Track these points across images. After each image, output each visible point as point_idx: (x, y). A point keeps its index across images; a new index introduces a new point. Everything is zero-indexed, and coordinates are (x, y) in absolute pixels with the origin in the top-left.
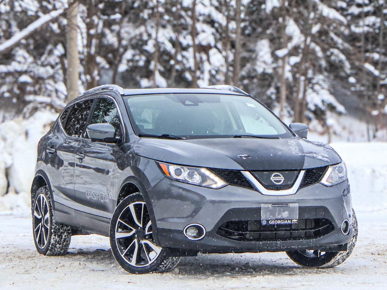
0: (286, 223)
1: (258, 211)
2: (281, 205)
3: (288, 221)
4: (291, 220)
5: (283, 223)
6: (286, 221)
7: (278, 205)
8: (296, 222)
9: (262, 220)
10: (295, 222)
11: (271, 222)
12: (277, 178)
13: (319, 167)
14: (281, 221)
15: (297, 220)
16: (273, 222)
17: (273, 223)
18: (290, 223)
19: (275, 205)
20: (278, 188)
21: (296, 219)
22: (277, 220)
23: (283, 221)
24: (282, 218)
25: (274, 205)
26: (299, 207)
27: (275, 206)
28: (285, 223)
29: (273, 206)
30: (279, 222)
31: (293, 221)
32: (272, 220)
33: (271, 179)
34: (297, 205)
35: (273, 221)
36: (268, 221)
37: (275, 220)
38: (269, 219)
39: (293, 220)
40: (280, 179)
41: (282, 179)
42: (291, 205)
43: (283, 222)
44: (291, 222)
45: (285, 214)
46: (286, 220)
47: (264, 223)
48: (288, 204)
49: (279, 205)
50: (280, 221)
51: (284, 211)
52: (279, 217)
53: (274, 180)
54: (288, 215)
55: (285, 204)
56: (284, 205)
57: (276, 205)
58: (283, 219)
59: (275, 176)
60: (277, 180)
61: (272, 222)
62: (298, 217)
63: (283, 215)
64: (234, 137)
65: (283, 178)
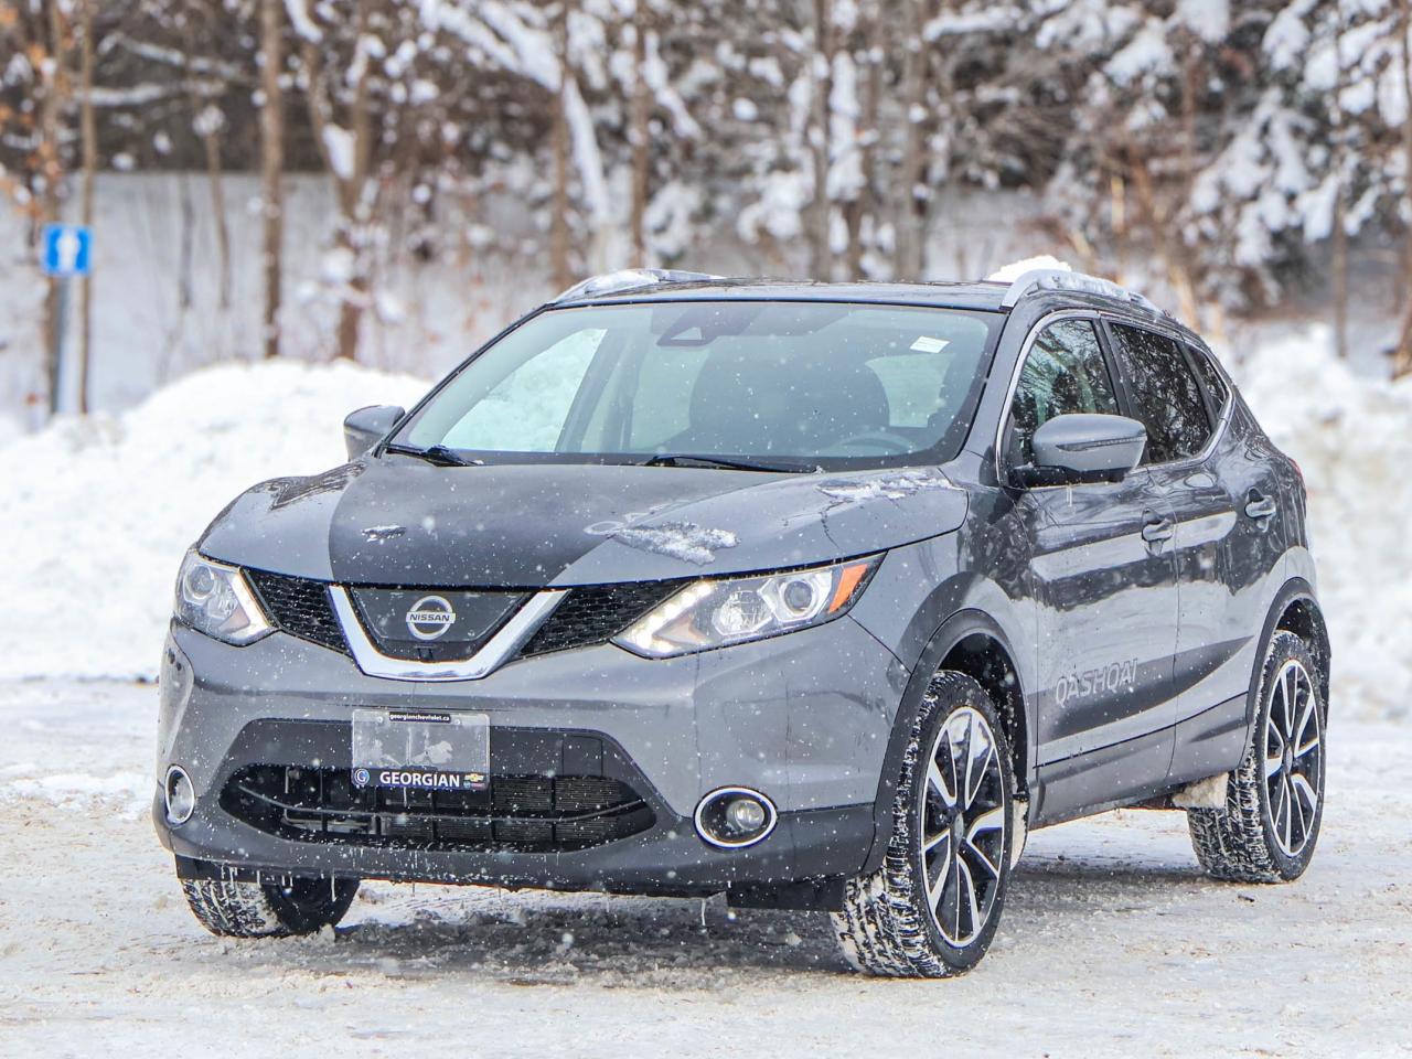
0: (443, 785)
1: (340, 732)
2: (423, 718)
3: (452, 777)
4: (462, 775)
5: (431, 784)
6: (443, 776)
7: (410, 717)
8: (479, 782)
10: (475, 785)
11: (388, 778)
12: (432, 617)
13: (635, 582)
14: (425, 776)
15: (481, 778)
16: (394, 778)
17: (394, 782)
18: (457, 785)
19: (399, 717)
20: (431, 653)
21: (480, 774)
22: (411, 770)
23: (432, 777)
24: (427, 763)
25: (395, 716)
26: (492, 728)
27: (402, 720)
28: (440, 784)
29: (392, 717)
30: (416, 779)
31: (467, 777)
32: (391, 771)
34: (481, 721)
35: (394, 774)
36: (375, 772)
37: (402, 771)
38: (381, 766)
39: (469, 774)
40: (438, 622)
41: (444, 621)
42: (460, 719)
43: (430, 780)
44: (463, 781)
45: (440, 753)
47: (361, 779)
48: (448, 715)
49: (413, 717)
50: (419, 775)
51: (434, 740)
52: (419, 760)
53: (417, 621)
54: (450, 756)
55: (437, 715)
56: (427, 718)
57: (405, 717)
58: (432, 770)
59: (424, 607)
60: (427, 622)
61: (390, 775)
62: (487, 764)
63: (431, 755)
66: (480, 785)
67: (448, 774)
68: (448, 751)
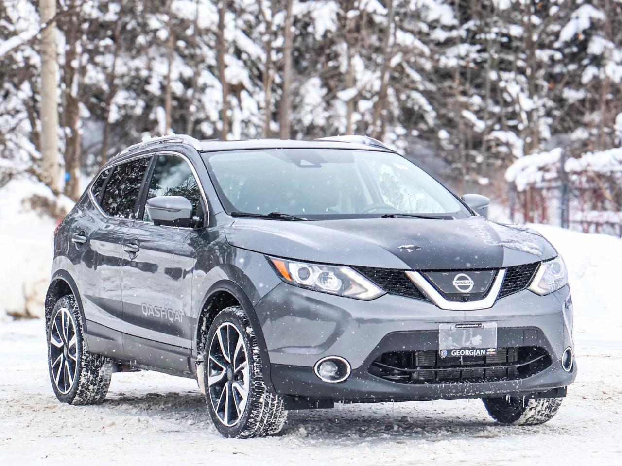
1: (434, 335)
2: (470, 326)
3: (482, 350)
4: (486, 349)
6: (478, 351)
7: (465, 326)
8: (493, 352)
9: (441, 350)
10: (492, 353)
11: (455, 353)
12: (463, 283)
13: (526, 265)
14: (470, 351)
15: (494, 350)
16: (457, 353)
17: (457, 355)
18: (484, 353)
19: (460, 326)
20: (464, 298)
21: (493, 348)
22: (464, 349)
23: (474, 351)
24: (471, 346)
25: (459, 326)
26: (498, 328)
27: (461, 327)
28: (477, 354)
29: (457, 326)
30: (467, 353)
31: (488, 350)
32: (456, 350)
33: (454, 283)
34: (494, 325)
35: (457, 351)
36: (449, 351)
37: (460, 350)
38: (452, 348)
39: (489, 348)
40: (467, 285)
41: (470, 284)
42: (486, 325)
43: (473, 353)
44: (486, 352)
45: (477, 341)
46: (478, 349)
47: (443, 355)
48: (481, 324)
49: (467, 326)
50: (468, 351)
51: (474, 336)
52: (468, 345)
53: (459, 285)
54: (481, 342)
55: (476, 324)
56: (474, 326)
57: (463, 326)
58: (473, 348)
59: (459, 279)
60: (463, 285)
61: (456, 352)
62: (496, 344)
63: (472, 342)
64: (383, 217)
65: (472, 281)
66: (494, 353)
67: (480, 349)
68: (480, 340)
